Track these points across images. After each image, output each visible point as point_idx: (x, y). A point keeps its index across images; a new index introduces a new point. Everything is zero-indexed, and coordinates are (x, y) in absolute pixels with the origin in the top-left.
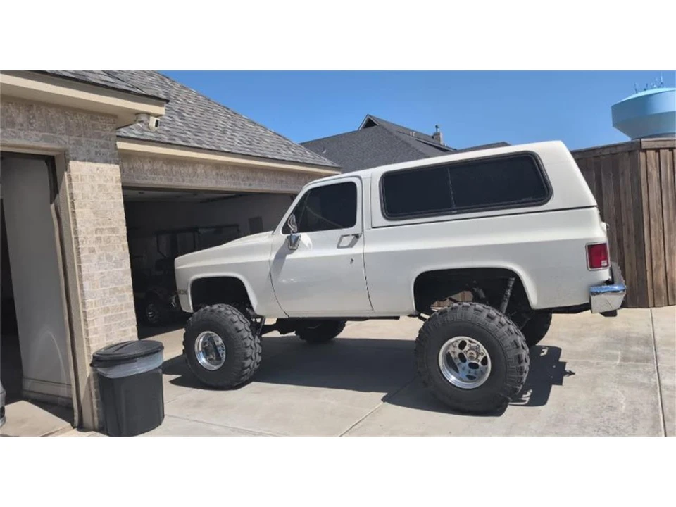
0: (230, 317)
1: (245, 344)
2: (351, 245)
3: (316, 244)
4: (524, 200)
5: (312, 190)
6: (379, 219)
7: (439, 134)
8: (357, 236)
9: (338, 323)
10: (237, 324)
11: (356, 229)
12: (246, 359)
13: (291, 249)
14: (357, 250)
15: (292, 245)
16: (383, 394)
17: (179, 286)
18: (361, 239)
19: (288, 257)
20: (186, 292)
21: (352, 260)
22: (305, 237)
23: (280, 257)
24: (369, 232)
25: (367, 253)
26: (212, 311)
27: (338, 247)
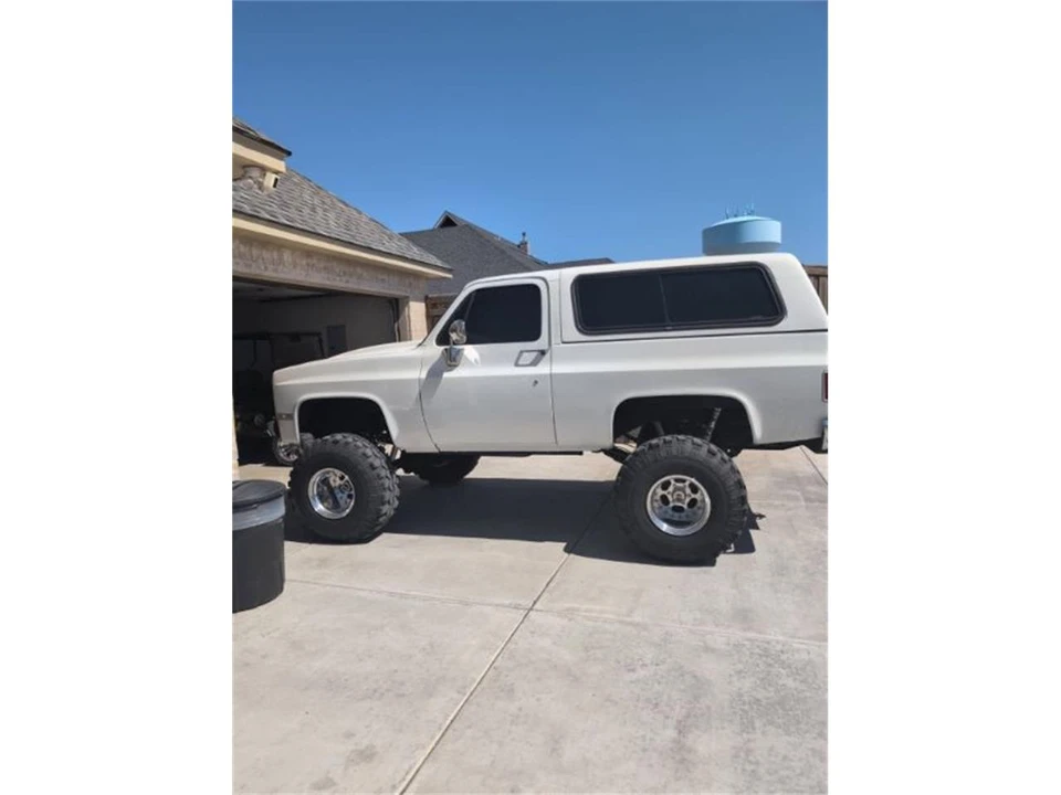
0: (361, 451)
1: (383, 485)
2: (534, 363)
3: (485, 360)
4: (753, 319)
5: (478, 291)
6: (571, 331)
7: (526, 243)
8: (543, 353)
9: (470, 459)
10: (370, 460)
11: (541, 343)
12: (383, 504)
13: (450, 366)
14: (543, 369)
15: (451, 360)
16: (564, 544)
17: (279, 409)
18: (548, 356)
19: (446, 375)
20: (290, 417)
21: (536, 382)
22: (470, 352)
23: (435, 373)
24: (557, 347)
25: (555, 374)
26: (336, 442)
27: (517, 365)
